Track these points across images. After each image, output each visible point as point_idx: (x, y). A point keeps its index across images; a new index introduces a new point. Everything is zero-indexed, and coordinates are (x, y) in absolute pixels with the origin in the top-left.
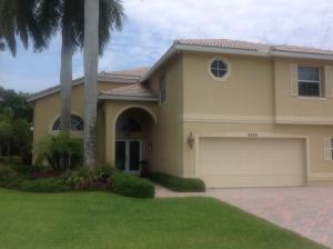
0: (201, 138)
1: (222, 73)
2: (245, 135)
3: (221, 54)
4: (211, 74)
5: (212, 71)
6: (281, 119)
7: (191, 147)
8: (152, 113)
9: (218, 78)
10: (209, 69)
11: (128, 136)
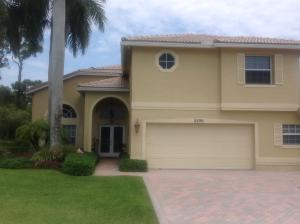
0: (148, 124)
1: (170, 65)
2: (192, 121)
3: (169, 48)
4: (159, 66)
5: (160, 64)
6: (226, 106)
7: (137, 132)
8: (125, 102)
9: (167, 70)
10: (157, 61)
11: (112, 122)
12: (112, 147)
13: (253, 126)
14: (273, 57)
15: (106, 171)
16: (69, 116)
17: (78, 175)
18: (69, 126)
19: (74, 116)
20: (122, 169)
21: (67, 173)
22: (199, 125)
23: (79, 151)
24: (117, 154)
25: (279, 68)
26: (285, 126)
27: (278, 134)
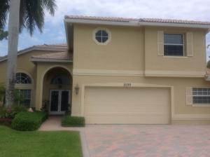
0: (86, 87)
1: (105, 40)
2: (121, 85)
4: (96, 40)
6: (149, 73)
7: (77, 93)
8: (69, 71)
9: (102, 44)
10: (94, 36)
11: (60, 87)
12: (59, 107)
13: (169, 89)
14: (185, 34)
15: (51, 127)
16: (26, 82)
17: (24, 130)
18: (26, 90)
19: (30, 82)
20: (64, 124)
21: (15, 129)
22: (127, 88)
23: (30, 110)
24: (63, 112)
25: (190, 43)
26: (194, 89)
27: (190, 95)
